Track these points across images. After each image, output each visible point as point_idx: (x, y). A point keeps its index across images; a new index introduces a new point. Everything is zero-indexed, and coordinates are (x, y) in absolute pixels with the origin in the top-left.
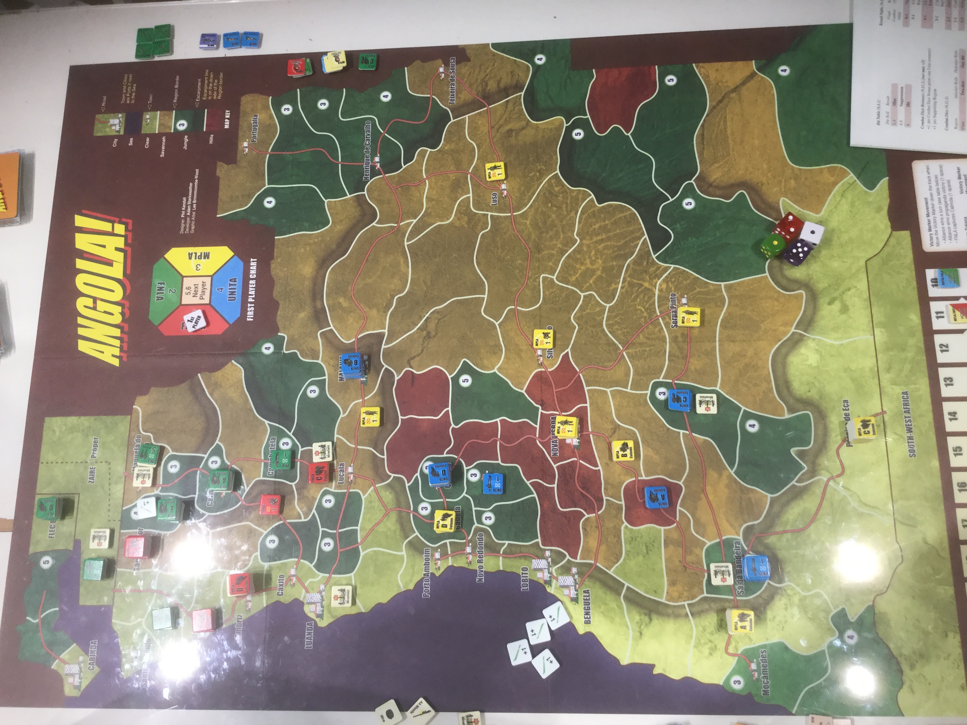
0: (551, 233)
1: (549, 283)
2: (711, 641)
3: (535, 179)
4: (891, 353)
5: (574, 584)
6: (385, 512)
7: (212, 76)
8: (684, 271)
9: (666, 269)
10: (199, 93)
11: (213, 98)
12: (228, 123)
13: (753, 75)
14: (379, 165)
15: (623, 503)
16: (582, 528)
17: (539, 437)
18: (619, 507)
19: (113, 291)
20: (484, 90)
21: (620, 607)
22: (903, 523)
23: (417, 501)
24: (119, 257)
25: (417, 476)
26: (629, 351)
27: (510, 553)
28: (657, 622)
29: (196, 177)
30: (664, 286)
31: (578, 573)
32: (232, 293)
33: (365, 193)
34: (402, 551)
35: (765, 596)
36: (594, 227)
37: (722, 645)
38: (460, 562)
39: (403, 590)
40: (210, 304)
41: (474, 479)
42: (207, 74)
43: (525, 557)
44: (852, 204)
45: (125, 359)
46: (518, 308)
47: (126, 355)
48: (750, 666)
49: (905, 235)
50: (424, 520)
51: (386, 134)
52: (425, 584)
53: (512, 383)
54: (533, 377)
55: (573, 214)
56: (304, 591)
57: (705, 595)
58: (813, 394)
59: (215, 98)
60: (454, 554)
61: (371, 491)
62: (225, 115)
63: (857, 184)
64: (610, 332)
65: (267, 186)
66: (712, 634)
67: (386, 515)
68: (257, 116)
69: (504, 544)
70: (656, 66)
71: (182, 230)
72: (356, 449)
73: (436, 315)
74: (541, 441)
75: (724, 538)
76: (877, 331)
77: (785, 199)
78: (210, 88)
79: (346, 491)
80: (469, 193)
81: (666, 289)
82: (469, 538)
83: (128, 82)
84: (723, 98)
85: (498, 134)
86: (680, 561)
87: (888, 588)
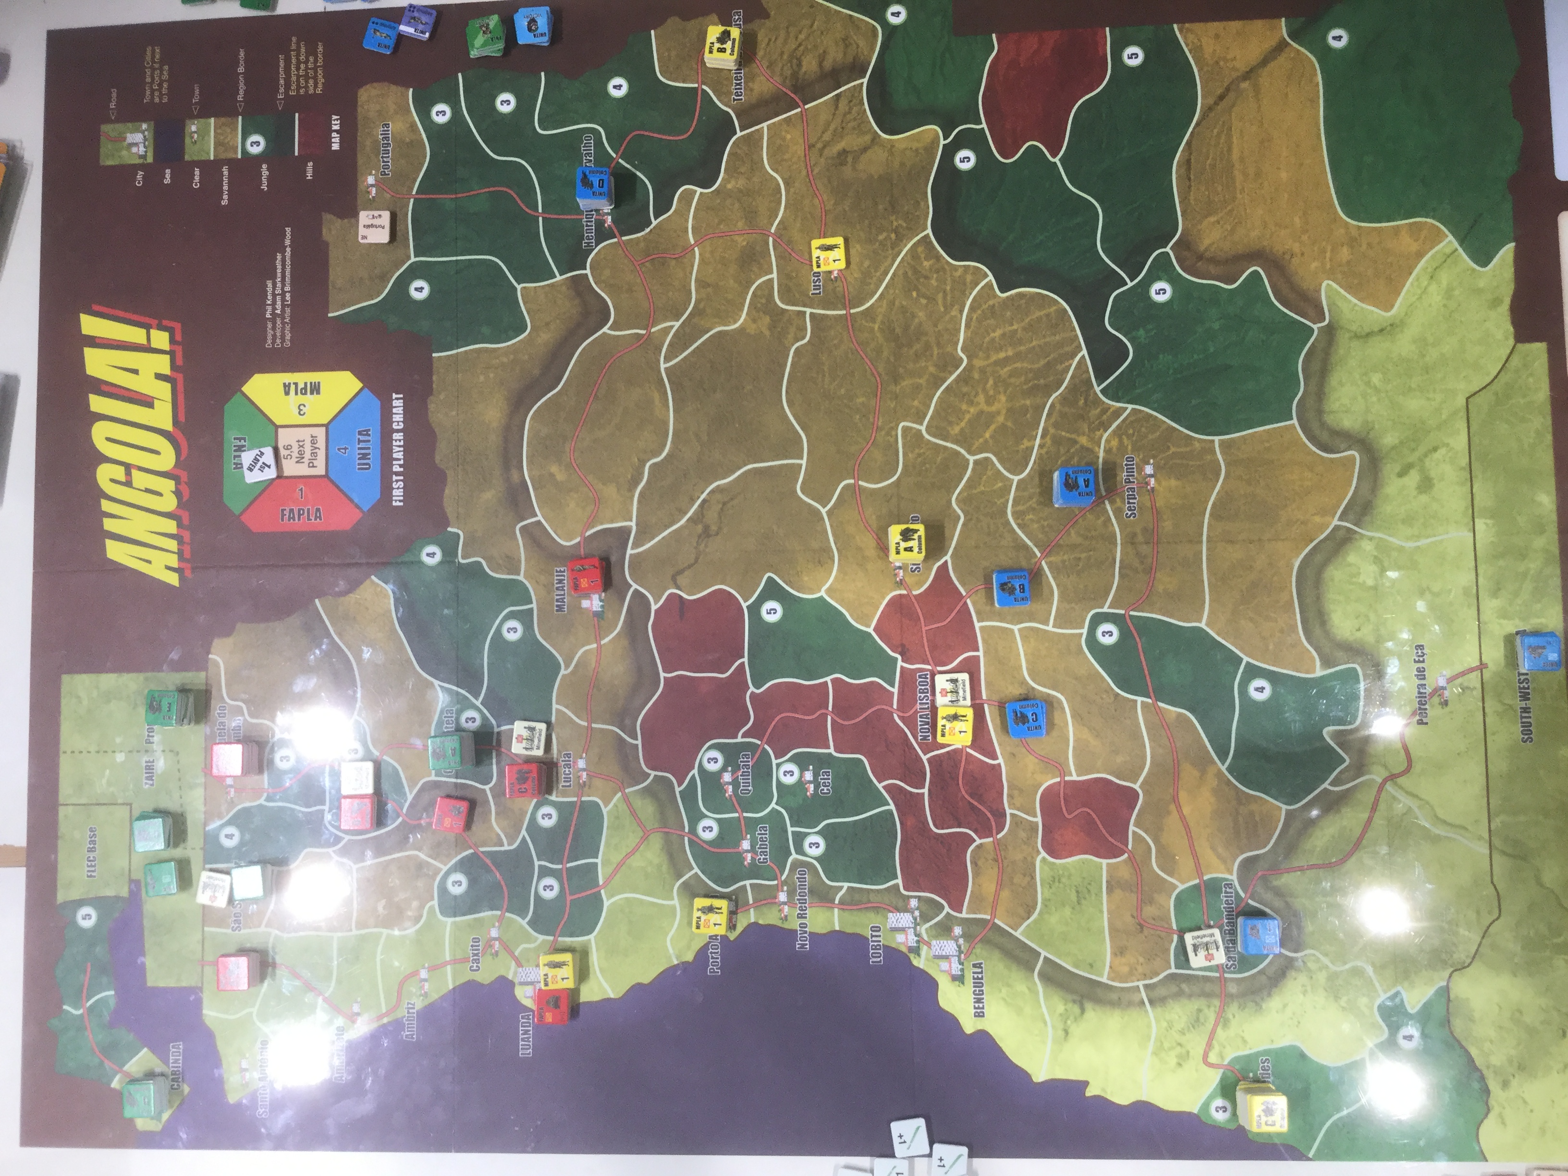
0: (917, 347)
1: (914, 439)
2: (1180, 1044)
3: (889, 244)
4: (1501, 563)
5: (957, 954)
6: (641, 834)
7: (303, 50)
8: (1151, 415)
9: (1118, 413)
10: (282, 82)
11: (307, 92)
12: (337, 140)
13: (1282, 46)
14: (609, 218)
15: (1039, 819)
16: (971, 863)
17: (898, 710)
18: (1033, 827)
19: (157, 453)
20: (795, 75)
21: (1033, 991)
22: (1504, 853)
23: (695, 817)
24: (163, 391)
25: (694, 775)
26: (1052, 559)
27: (851, 903)
28: (1092, 1014)
29: (288, 242)
30: (1115, 443)
31: (964, 935)
32: (364, 456)
33: (588, 271)
34: (673, 899)
35: (1271, 972)
36: (992, 335)
37: (1197, 1051)
38: (770, 917)
39: (676, 962)
40: (326, 476)
41: (789, 780)
42: (294, 47)
43: (876, 909)
44: (1449, 293)
45: (188, 574)
46: (861, 483)
47: (189, 565)
49: (1539, 350)
50: (707, 847)
51: (620, 160)
52: (711, 953)
53: (851, 615)
54: (887, 605)
55: (954, 313)
56: (513, 963)
57: (1173, 970)
58: (1366, 635)
59: (311, 91)
60: (756, 904)
61: (618, 800)
62: (331, 124)
63: (1459, 255)
64: (1019, 525)
65: (413, 259)
66: (1184, 1034)
67: (645, 838)
68: (387, 125)
69: (841, 888)
70: (1107, 29)
71: (269, 342)
72: (589, 728)
73: (718, 496)
74: (901, 714)
75: (1205, 878)
76: (1480, 524)
77: (1331, 282)
78: (301, 73)
79: (575, 799)
80: (772, 273)
81: (1118, 449)
82: (784, 877)
83: (153, 62)
84: (1228, 89)
85: (822, 160)
86: (1133, 917)
87: (1474, 957)
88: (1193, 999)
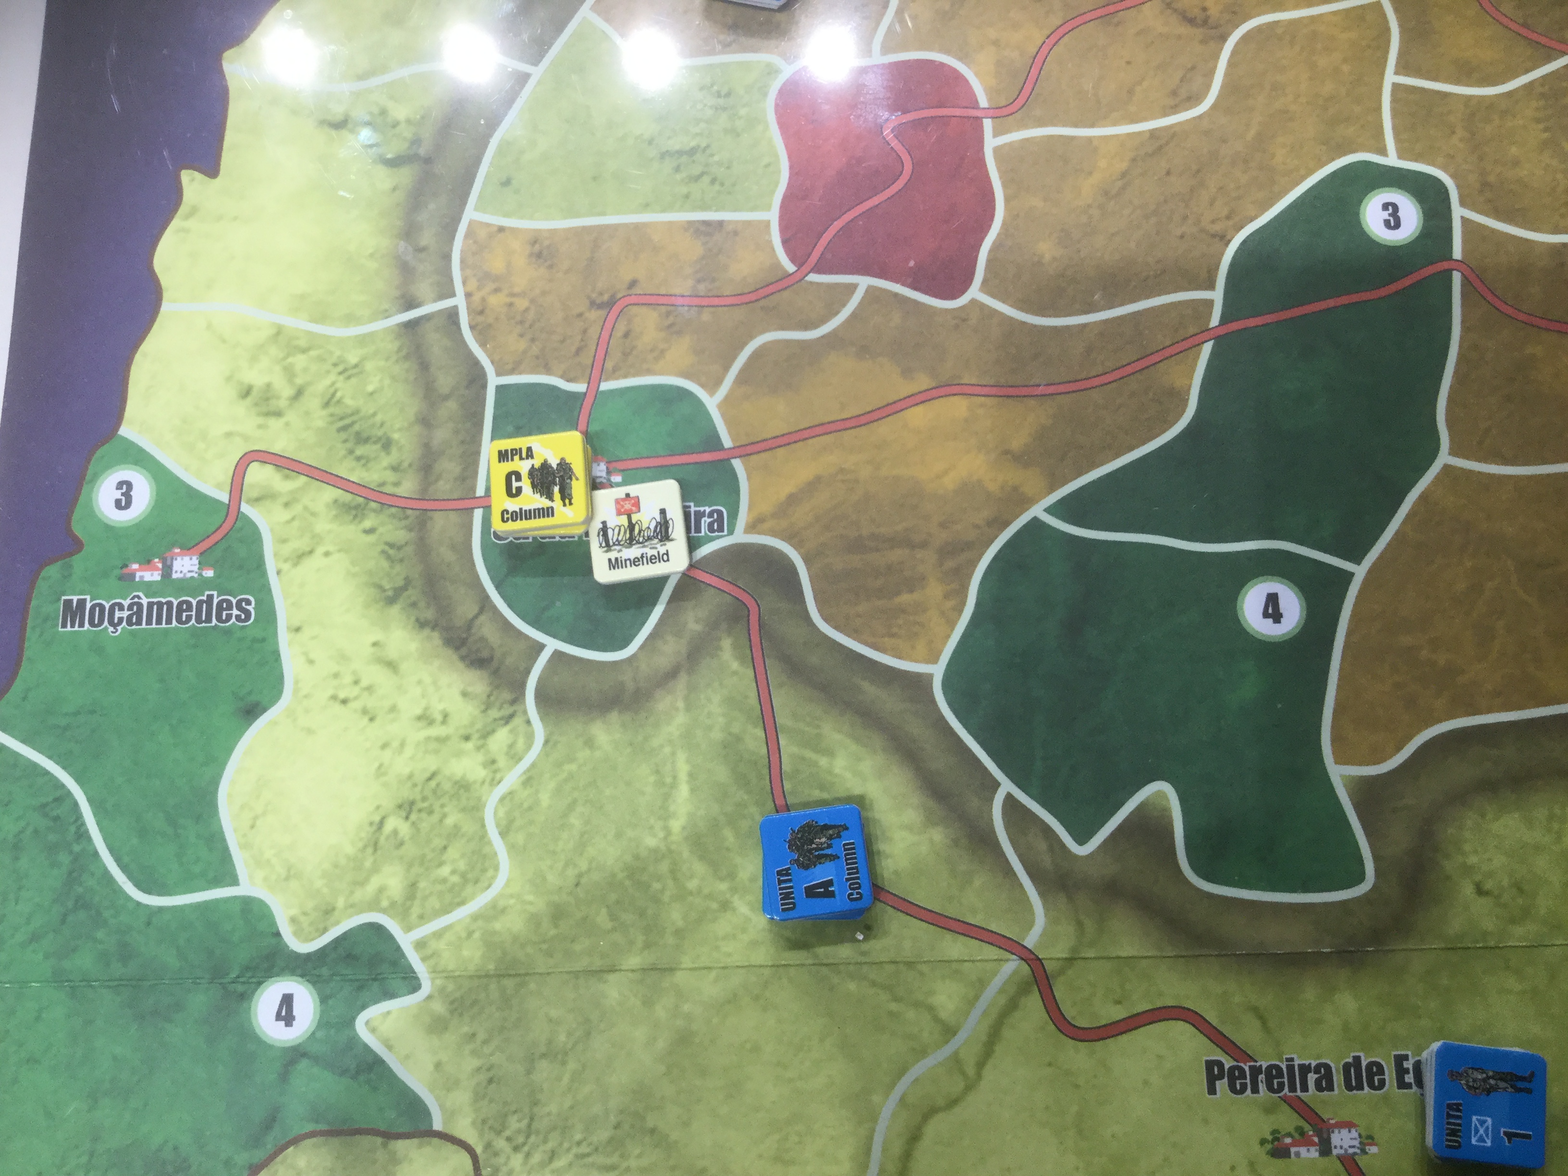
2: (299, 393)
28: (383, 186)
35: (484, 628)
37: (280, 439)
48: (187, 549)
57: (493, 381)
66: (327, 405)
75: (737, 464)
86: (633, 284)
88: (417, 429)
